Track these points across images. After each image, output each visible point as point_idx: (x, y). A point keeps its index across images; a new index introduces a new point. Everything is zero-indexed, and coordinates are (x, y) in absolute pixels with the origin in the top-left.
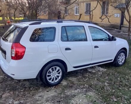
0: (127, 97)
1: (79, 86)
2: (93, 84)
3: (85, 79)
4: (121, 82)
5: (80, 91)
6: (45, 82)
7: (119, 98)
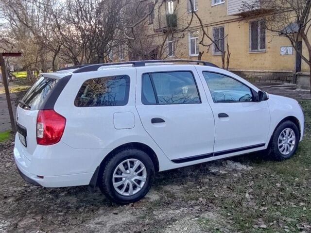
0: (293, 220)
1: (186, 202)
2: (217, 196)
3: (201, 187)
4: (282, 190)
5: (186, 211)
6: (110, 193)
7: (273, 221)
